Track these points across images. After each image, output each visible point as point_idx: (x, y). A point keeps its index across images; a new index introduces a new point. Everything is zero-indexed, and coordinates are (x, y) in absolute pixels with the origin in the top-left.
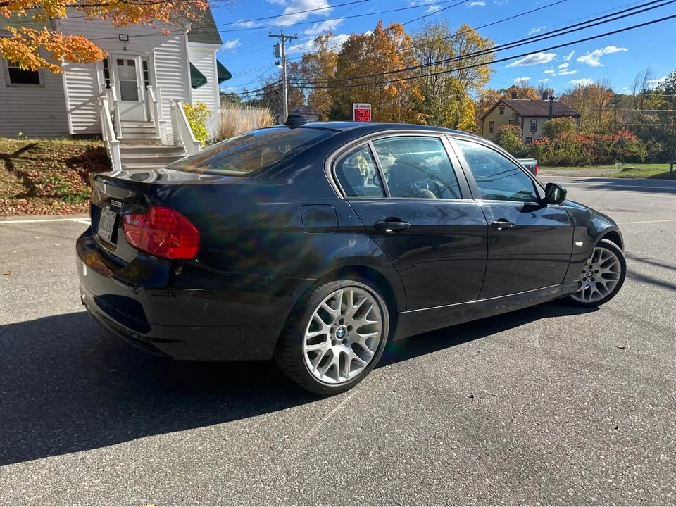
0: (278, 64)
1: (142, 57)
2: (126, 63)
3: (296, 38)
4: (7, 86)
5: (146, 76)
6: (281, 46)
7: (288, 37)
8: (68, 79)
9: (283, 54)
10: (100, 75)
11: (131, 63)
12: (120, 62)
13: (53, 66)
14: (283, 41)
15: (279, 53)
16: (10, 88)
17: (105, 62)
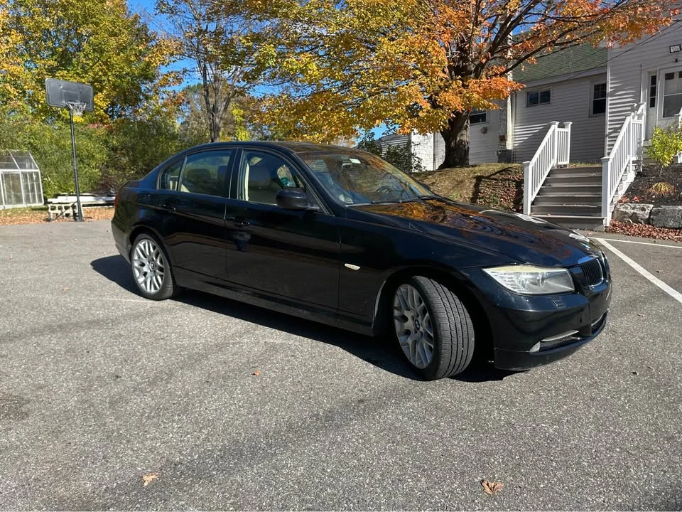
2: (676, 76)
4: (590, 117)
8: (611, 104)
10: (644, 94)
12: (669, 76)
16: (592, 119)
17: (654, 80)
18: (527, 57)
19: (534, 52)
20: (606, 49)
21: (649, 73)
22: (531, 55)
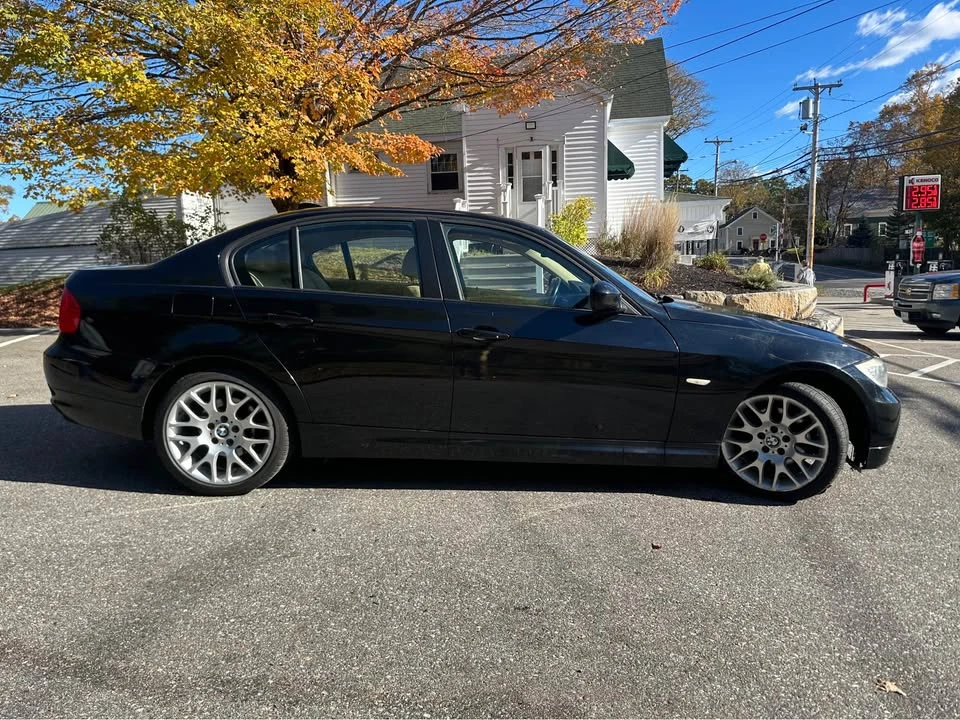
0: (805, 129)
1: (550, 147)
2: (532, 156)
3: (840, 86)
4: (429, 193)
5: (554, 168)
6: (811, 101)
7: (824, 87)
8: (470, 181)
9: (815, 114)
10: (503, 173)
11: (538, 155)
12: (526, 156)
13: (393, 169)
14: (817, 95)
15: (808, 112)
16: (431, 196)
17: (510, 157)
18: (391, 110)
19: (401, 105)
20: (461, 113)
21: (506, 149)
22: (394, 108)
